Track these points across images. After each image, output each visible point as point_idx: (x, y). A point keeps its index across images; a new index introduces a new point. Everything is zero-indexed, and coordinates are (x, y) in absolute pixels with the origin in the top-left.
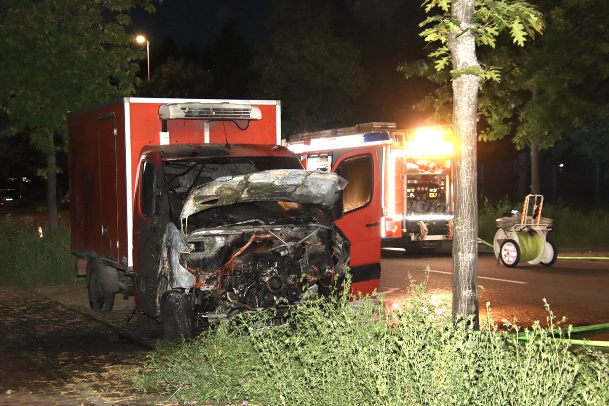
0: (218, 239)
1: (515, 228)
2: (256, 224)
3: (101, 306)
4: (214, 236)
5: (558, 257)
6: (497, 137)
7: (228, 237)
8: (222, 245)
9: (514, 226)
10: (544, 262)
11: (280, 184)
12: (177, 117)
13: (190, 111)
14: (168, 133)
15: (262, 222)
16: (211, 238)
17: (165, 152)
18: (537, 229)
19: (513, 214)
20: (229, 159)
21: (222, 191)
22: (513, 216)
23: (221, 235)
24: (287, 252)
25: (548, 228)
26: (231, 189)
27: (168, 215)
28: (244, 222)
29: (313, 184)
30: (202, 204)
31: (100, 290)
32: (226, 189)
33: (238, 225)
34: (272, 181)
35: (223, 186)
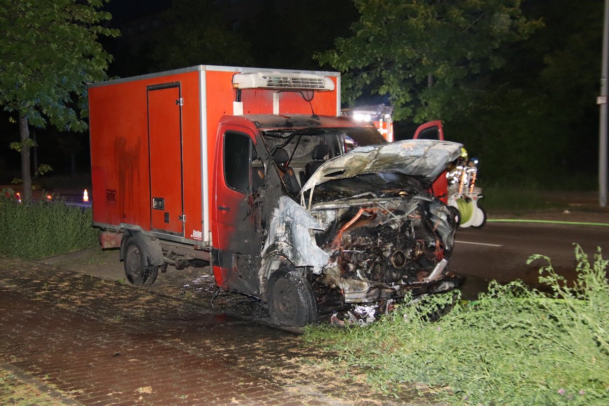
0: (329, 213)
1: (455, 196)
2: (370, 197)
3: (145, 280)
4: (325, 209)
5: (488, 220)
6: (402, 117)
7: (338, 211)
8: (333, 220)
9: (454, 195)
10: (474, 225)
11: (404, 156)
12: (260, 86)
13: (271, 79)
14: (242, 102)
15: (374, 195)
16: (323, 212)
17: (259, 122)
18: (470, 196)
19: (452, 184)
20: (322, 129)
21: (351, 163)
22: (452, 186)
23: (333, 209)
24: (397, 226)
25: (478, 195)
26: (361, 160)
27: (280, 188)
28: (360, 195)
29: (431, 155)
30: (325, 176)
31: (146, 264)
32: (356, 160)
33: (354, 198)
34: (399, 151)
35: (354, 158)
